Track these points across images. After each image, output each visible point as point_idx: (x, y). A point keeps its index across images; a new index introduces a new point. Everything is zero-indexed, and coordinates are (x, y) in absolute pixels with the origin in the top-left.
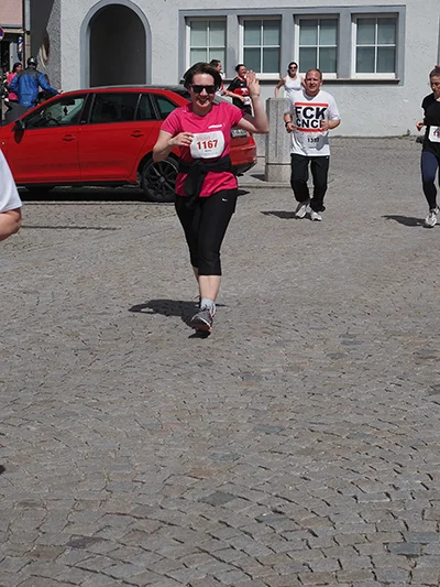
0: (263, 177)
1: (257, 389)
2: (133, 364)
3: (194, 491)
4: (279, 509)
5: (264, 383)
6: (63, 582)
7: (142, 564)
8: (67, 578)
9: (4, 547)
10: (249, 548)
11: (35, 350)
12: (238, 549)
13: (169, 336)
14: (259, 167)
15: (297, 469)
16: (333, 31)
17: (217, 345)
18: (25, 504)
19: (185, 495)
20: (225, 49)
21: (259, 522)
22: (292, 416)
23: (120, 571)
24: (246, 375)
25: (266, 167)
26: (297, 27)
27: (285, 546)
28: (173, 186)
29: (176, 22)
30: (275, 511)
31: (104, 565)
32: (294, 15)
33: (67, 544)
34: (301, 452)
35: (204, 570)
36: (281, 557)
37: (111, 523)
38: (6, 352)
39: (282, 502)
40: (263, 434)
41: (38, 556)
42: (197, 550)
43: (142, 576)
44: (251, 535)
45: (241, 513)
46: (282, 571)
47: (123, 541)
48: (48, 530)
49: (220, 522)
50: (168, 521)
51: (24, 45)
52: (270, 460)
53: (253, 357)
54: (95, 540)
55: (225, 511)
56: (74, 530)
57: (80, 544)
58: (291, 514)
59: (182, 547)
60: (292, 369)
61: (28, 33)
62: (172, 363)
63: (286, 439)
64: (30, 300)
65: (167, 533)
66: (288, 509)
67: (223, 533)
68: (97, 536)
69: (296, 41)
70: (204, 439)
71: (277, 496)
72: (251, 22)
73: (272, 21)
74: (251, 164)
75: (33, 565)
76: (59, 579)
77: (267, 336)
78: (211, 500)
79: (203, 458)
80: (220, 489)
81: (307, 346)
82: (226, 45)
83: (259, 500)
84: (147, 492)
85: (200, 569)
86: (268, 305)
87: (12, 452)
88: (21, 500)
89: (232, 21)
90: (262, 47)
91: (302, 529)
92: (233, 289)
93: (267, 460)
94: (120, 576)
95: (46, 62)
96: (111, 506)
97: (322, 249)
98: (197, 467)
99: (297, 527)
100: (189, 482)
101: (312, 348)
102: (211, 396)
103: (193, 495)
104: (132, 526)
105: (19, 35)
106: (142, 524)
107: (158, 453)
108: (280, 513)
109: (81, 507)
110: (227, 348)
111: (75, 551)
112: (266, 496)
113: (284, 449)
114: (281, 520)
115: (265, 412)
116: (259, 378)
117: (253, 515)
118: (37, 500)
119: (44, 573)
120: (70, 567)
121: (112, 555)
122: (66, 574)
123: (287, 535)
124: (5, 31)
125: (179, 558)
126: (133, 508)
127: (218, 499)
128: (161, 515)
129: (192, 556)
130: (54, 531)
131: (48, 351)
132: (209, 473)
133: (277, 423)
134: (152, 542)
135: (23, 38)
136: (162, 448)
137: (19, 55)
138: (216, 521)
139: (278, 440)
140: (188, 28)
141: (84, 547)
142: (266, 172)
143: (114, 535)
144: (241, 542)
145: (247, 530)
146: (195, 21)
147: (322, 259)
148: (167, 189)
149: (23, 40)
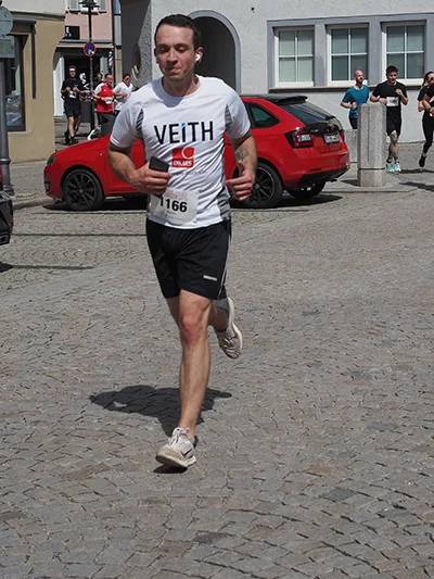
0: (356, 183)
1: (367, 388)
2: (242, 365)
3: (314, 488)
4: (401, 505)
5: (374, 382)
6: (193, 576)
7: (270, 559)
8: (197, 572)
9: (133, 543)
10: (374, 542)
11: (147, 353)
12: (363, 543)
13: (276, 338)
14: (352, 173)
15: (414, 466)
16: (420, 38)
17: (323, 346)
18: (149, 501)
19: (305, 492)
20: (313, 58)
21: (381, 517)
22: (405, 413)
23: (248, 565)
24: (356, 375)
25: (359, 173)
26: (384, 35)
27: (410, 540)
28: (268, 192)
29: (264, 32)
30: (397, 507)
31: (232, 559)
32: (381, 23)
33: (195, 540)
34: (416, 449)
35: (330, 564)
36: (406, 551)
37: (236, 519)
38: (117, 356)
39: (402, 497)
40: (378, 432)
41: (167, 551)
42: (322, 544)
43: (270, 569)
44: (374, 530)
45: (364, 509)
46: (408, 564)
47: (247, 536)
48: (174, 527)
49: (342, 517)
50: (292, 517)
51: (114, 59)
52: (386, 457)
53: (361, 357)
54: (219, 535)
55: (346, 506)
56: (199, 526)
57: (206, 539)
58: (412, 509)
59: (307, 542)
60: (400, 368)
61: (118, 47)
62: (281, 364)
63: (401, 436)
64: (137, 305)
65: (291, 529)
66: (408, 504)
67: (346, 527)
68: (223, 531)
69: (383, 48)
70: (320, 437)
71: (396, 492)
72: (339, 31)
73: (359, 30)
74: (345, 169)
75: (162, 560)
76: (189, 573)
77: (372, 336)
78: (331, 495)
79: (320, 456)
80: (339, 485)
81: (413, 345)
82: (313, 53)
83: (380, 496)
84: (268, 488)
85: (327, 563)
86: (372, 306)
87: (132, 451)
88: (146, 498)
89: (320, 29)
90: (350, 54)
91: (425, 523)
92: (335, 291)
93: (384, 456)
94: (249, 570)
95: (137, 75)
96: (234, 502)
97: (420, 252)
98: (315, 464)
99: (419, 521)
100: (308, 479)
101: (419, 347)
102: (323, 396)
103: (314, 492)
104: (256, 522)
105: (110, 50)
106: (265, 520)
107: (276, 452)
108: (401, 508)
109: (205, 503)
110: (334, 349)
111: (202, 546)
112: (386, 492)
113: (398, 446)
114: (403, 515)
115: (378, 410)
116: (369, 377)
117: (375, 510)
118: (161, 498)
119: (175, 568)
120: (199, 561)
121: (239, 549)
122: (196, 568)
123: (410, 529)
124: (97, 46)
125: (305, 553)
126: (255, 504)
127: (339, 495)
128: (284, 511)
129: (318, 550)
130: (180, 527)
131: (158, 354)
132: (327, 470)
133: (391, 421)
134: (276, 537)
135: (113, 52)
136: (278, 446)
137: (109, 69)
138: (338, 517)
139: (393, 437)
140: (277, 39)
141: (211, 542)
142: (359, 178)
143: (239, 530)
144: (365, 537)
145: (370, 525)
146: (283, 31)
147: (421, 260)
148: (262, 195)
149: (113, 55)
